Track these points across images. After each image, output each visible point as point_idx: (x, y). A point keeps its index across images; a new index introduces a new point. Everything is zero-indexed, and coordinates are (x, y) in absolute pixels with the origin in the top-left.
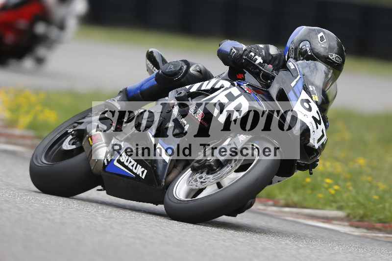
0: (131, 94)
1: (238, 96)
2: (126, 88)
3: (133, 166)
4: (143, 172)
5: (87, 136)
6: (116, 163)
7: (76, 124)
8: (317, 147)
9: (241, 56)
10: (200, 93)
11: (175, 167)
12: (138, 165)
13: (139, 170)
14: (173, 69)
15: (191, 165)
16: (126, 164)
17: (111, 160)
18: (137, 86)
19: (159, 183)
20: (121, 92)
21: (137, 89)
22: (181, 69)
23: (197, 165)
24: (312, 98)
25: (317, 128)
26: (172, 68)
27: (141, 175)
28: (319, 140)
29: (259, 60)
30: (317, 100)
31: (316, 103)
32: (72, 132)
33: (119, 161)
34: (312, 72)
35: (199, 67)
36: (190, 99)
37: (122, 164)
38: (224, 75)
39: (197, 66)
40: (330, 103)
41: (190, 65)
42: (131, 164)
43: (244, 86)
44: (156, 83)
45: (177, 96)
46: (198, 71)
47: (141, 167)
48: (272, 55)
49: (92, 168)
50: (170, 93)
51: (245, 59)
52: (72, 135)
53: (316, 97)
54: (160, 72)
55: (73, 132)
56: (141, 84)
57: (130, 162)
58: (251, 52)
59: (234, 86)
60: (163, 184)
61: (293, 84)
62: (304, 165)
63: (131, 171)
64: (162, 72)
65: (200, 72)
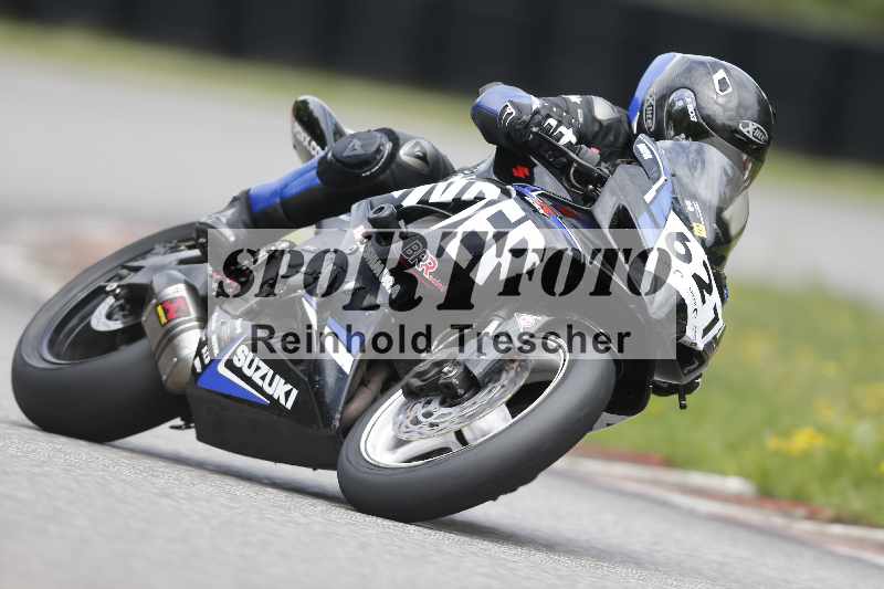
0: (260, 207)
1: (520, 222)
2: (249, 190)
3: (263, 378)
4: (288, 394)
5: (154, 301)
6: (222, 369)
7: (125, 272)
8: (701, 346)
9: (527, 125)
10: (425, 211)
11: (364, 383)
12: (277, 377)
13: (279, 389)
14: (359, 151)
15: (403, 383)
16: (248, 372)
17: (211, 361)
18: (274, 187)
19: (328, 420)
20: (235, 199)
21: (274, 194)
22: (378, 151)
23: (417, 382)
24: (691, 229)
25: (704, 302)
26: (357, 148)
27: (282, 401)
28: (706, 331)
29: (569, 136)
30: (704, 235)
31: (703, 242)
32: (114, 290)
33: (230, 365)
34: (692, 167)
35: (422, 147)
36: (402, 223)
37: (238, 372)
38: (483, 167)
39: (417, 144)
40: (733, 243)
41: (402, 142)
42: (260, 373)
43: (533, 197)
44: (318, 181)
45: (372, 215)
46: (418, 157)
47: (283, 381)
48: (600, 122)
49: (164, 377)
50: (354, 207)
51: (536, 134)
52: (117, 297)
53: (702, 227)
54: (330, 155)
55: (118, 291)
56: (283, 182)
57: (258, 368)
58: (548, 116)
59: (509, 196)
60: (337, 424)
61: (648, 197)
62: (665, 385)
63: (260, 389)
64: (333, 155)
65: (423, 158)
